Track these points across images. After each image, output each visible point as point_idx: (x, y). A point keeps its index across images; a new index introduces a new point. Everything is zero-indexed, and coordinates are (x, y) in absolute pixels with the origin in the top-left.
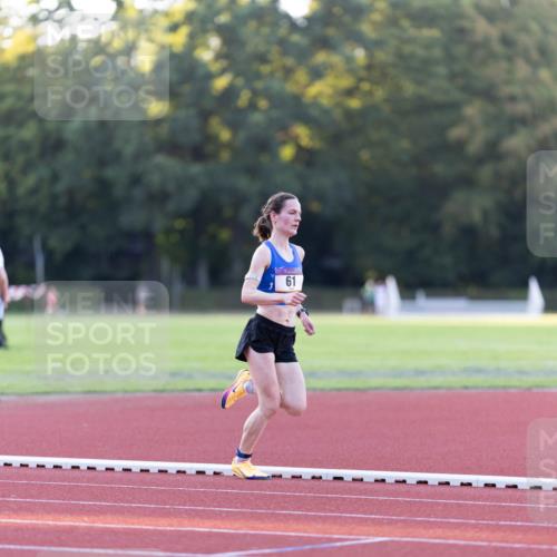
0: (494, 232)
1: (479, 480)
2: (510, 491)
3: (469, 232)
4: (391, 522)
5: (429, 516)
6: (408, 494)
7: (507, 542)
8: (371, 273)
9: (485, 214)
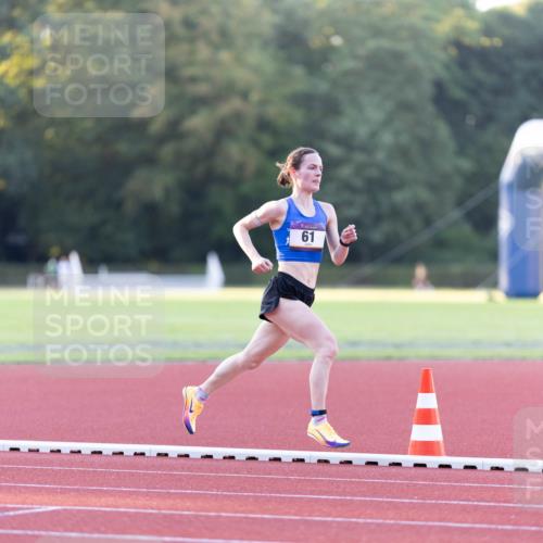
0: (174, 209)
1: (151, 449)
2: (182, 460)
3: (150, 210)
4: (63, 492)
5: (102, 485)
6: (82, 464)
7: (177, 510)
8: (55, 250)
9: (167, 191)
